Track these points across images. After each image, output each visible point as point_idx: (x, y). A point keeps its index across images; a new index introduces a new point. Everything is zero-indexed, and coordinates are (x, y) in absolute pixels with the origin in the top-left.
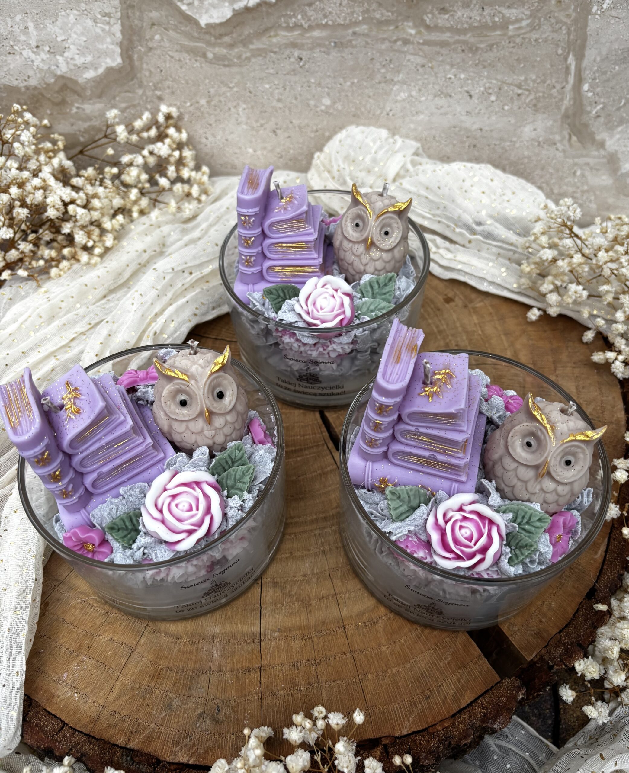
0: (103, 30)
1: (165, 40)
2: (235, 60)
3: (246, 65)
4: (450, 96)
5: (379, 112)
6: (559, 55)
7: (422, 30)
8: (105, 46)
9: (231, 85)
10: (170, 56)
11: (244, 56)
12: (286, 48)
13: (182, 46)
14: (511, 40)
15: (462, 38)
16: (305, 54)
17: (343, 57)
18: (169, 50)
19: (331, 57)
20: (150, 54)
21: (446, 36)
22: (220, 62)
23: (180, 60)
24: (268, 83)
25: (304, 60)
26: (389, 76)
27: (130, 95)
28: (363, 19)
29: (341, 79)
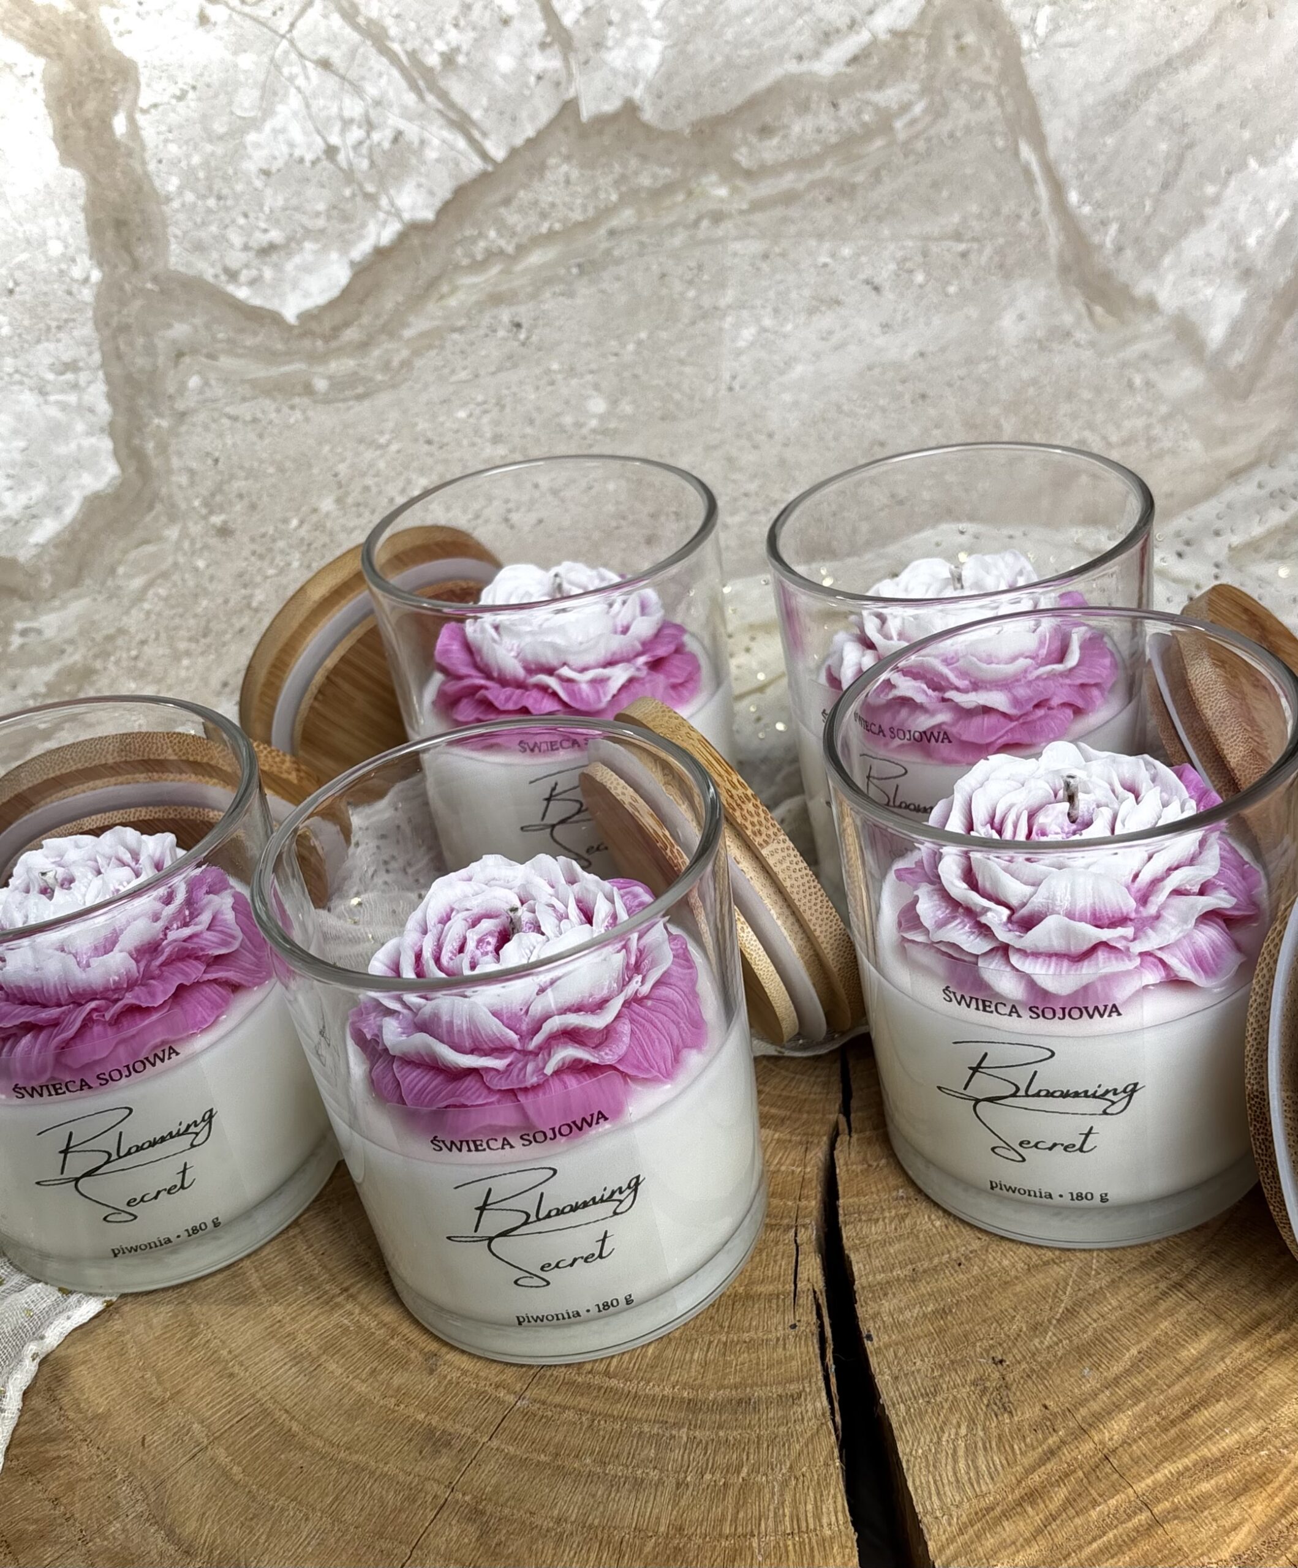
0: (64, 407)
1: (213, 382)
2: (379, 377)
3: (406, 380)
4: (838, 303)
5: (709, 391)
6: (1001, 152)
7: (739, 183)
8: (73, 446)
9: (382, 440)
10: (230, 417)
11: (395, 363)
12: (481, 311)
13: (254, 383)
14: (907, 148)
15: (818, 174)
16: (524, 312)
17: (603, 292)
18: (227, 404)
19: (579, 301)
20: (183, 429)
21: (788, 180)
22: (348, 393)
23: (255, 420)
24: (464, 405)
25: (525, 325)
26: (706, 302)
27: (150, 549)
28: (622, 197)
29: (613, 343)
